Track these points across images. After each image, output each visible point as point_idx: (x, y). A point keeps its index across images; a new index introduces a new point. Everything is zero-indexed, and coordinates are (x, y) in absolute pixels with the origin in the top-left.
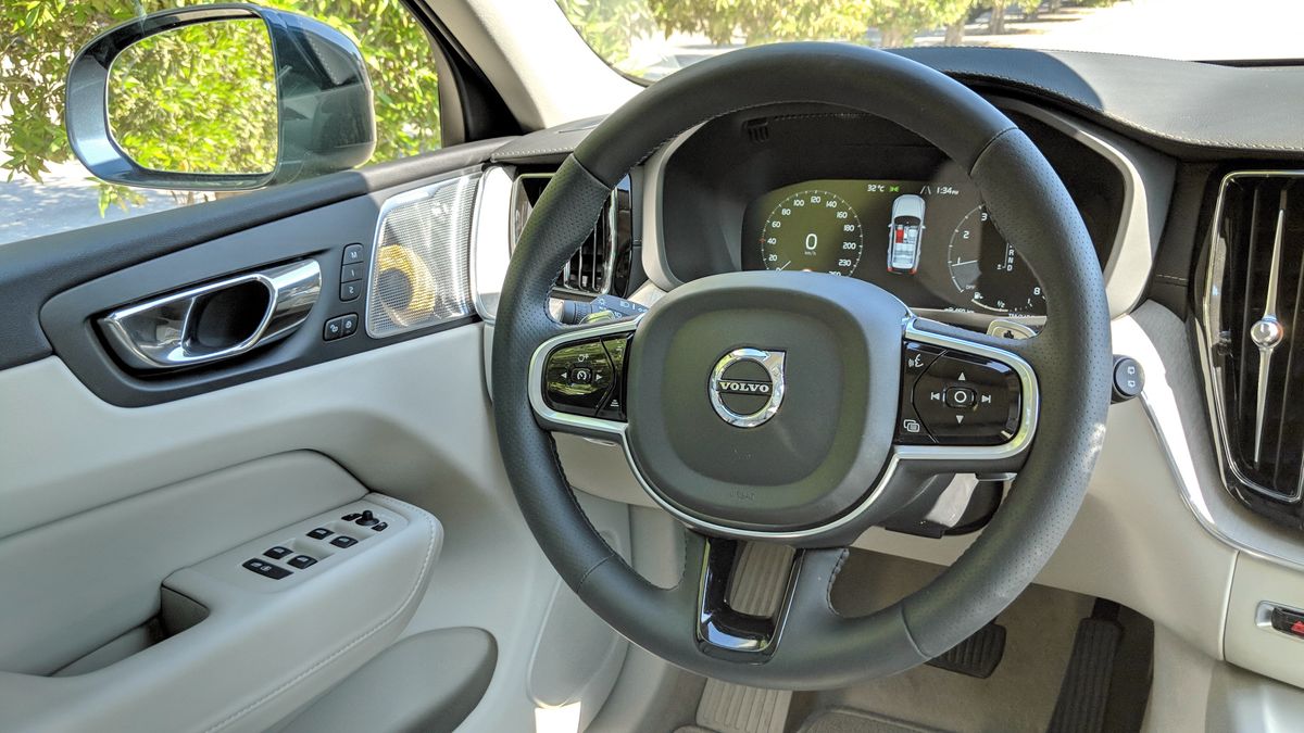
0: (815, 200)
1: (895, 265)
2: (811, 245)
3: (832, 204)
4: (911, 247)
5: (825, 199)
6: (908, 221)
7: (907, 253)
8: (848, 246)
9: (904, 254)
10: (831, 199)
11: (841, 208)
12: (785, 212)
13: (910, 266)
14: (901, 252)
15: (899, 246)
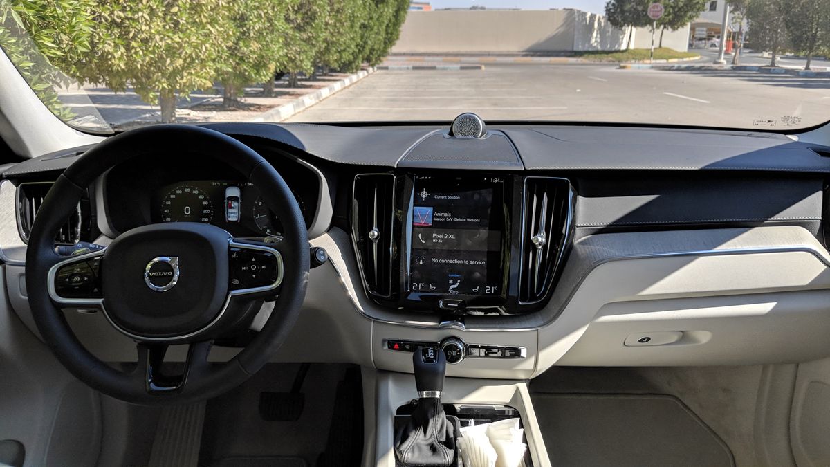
0: (187, 190)
1: (229, 219)
2: (187, 212)
3: (195, 192)
4: (236, 211)
5: (192, 190)
6: (234, 199)
7: (234, 213)
8: (206, 211)
9: (233, 215)
10: (195, 190)
11: (200, 193)
12: (172, 196)
13: (236, 219)
14: (232, 213)
15: (230, 211)
